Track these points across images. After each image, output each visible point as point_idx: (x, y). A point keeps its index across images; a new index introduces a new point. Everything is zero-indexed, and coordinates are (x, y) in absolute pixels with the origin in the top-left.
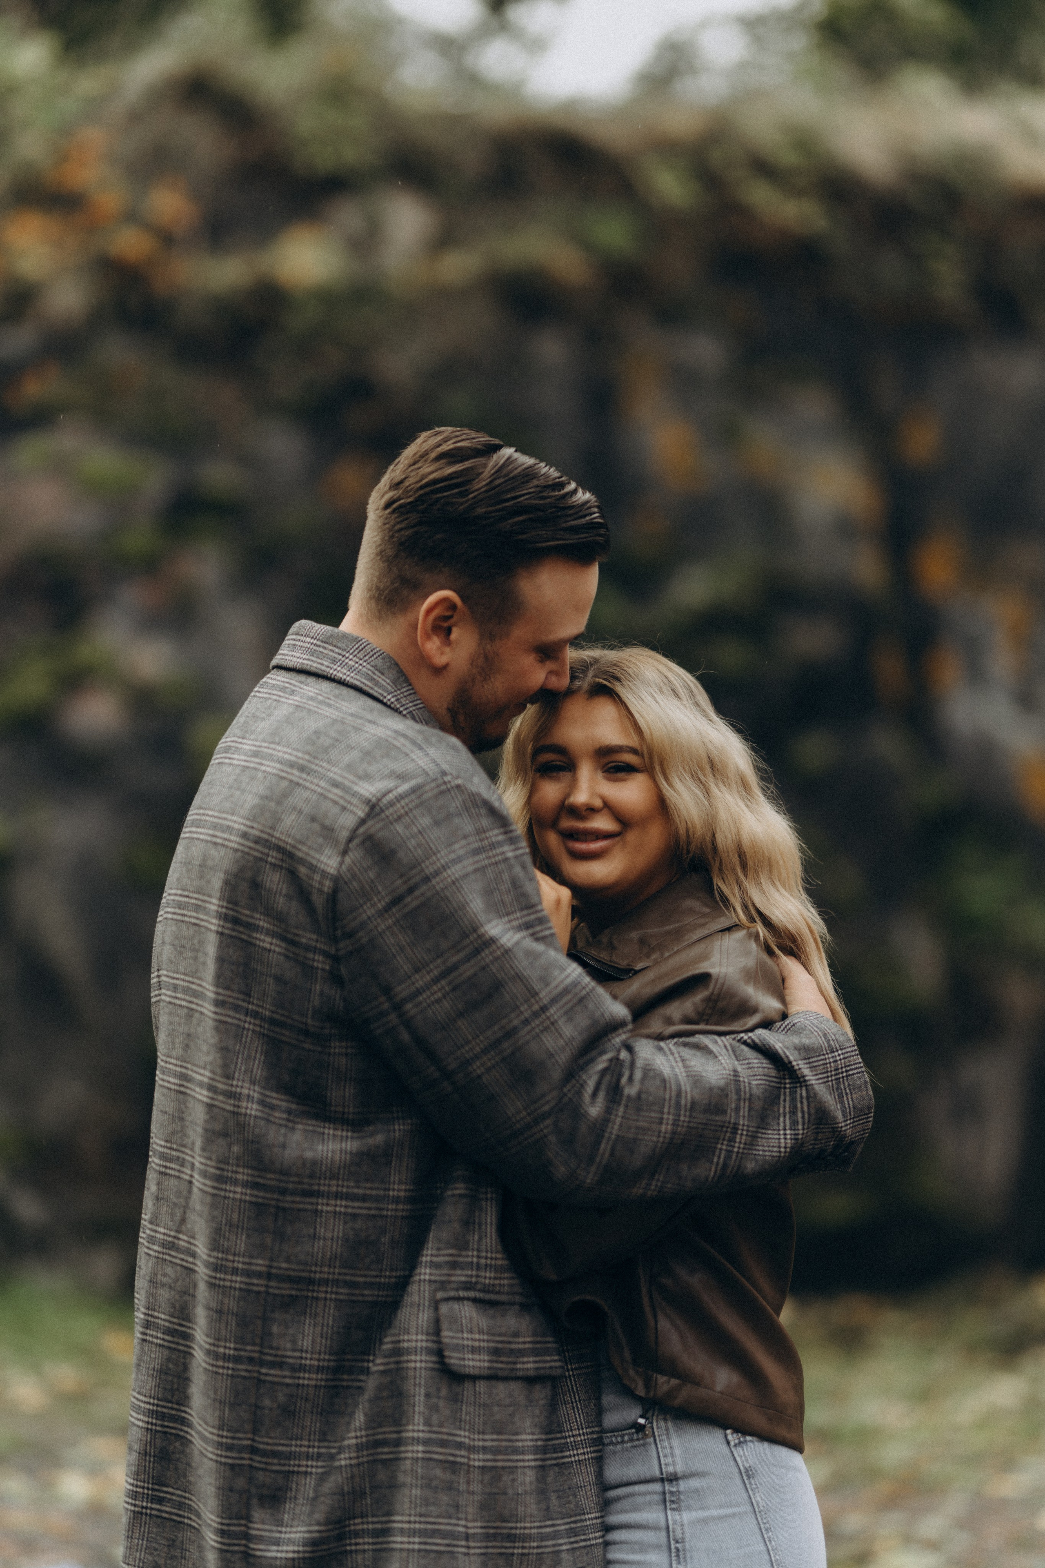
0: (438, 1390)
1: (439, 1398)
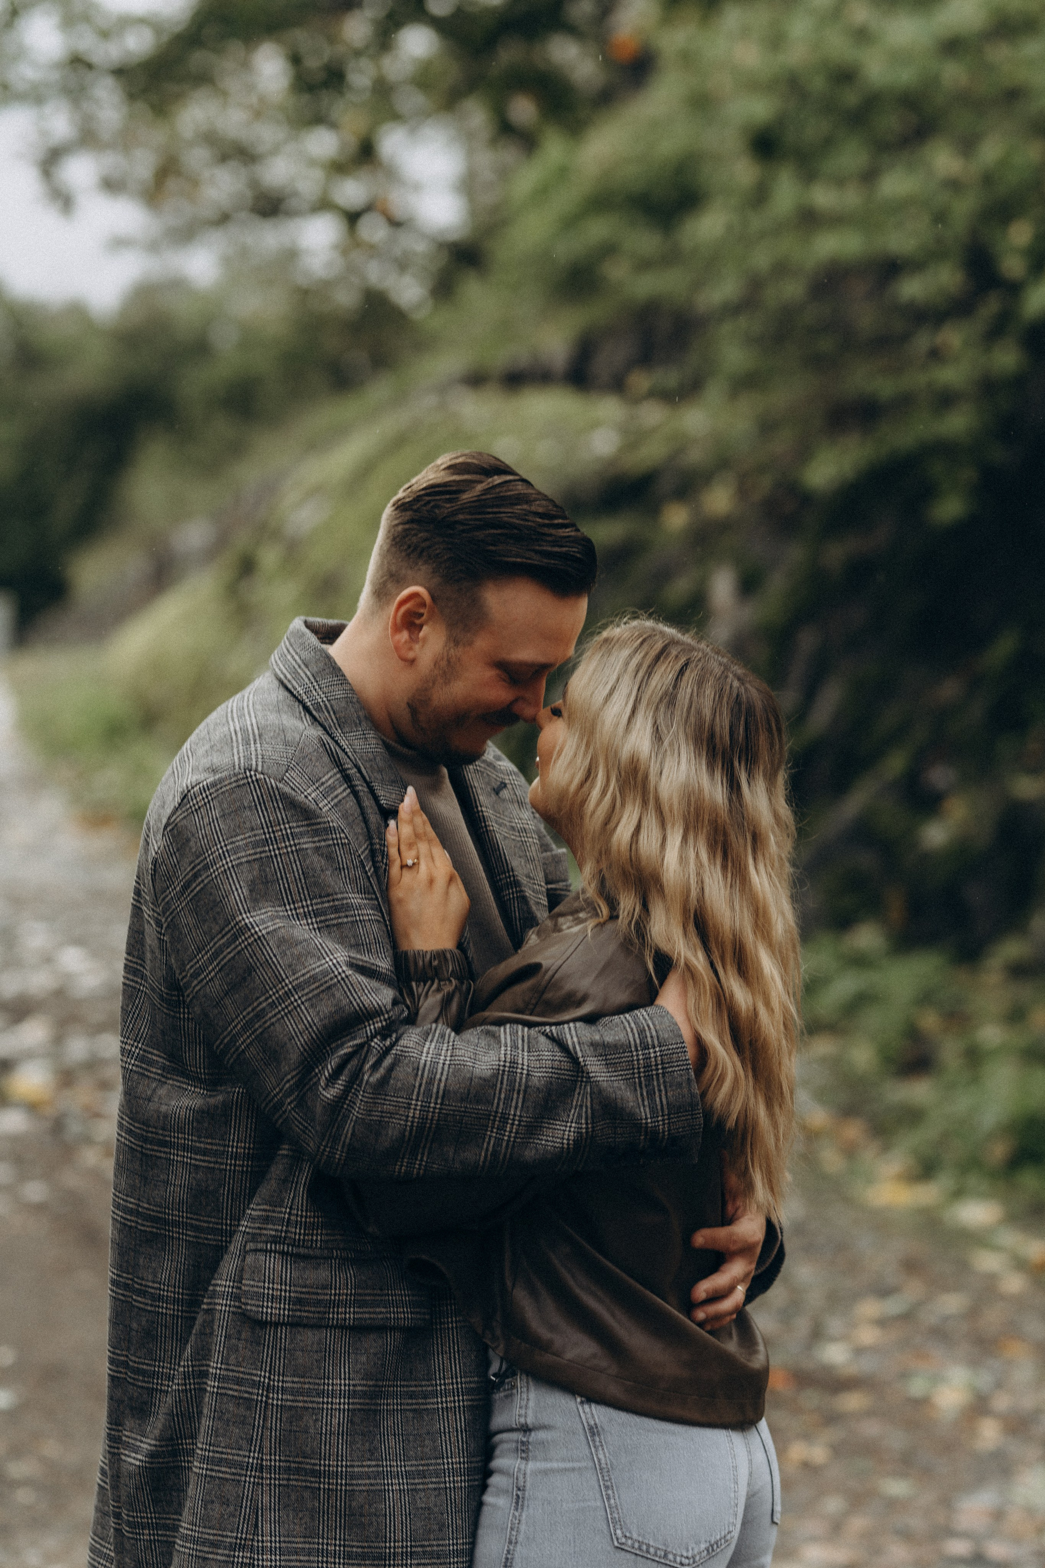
0: (239, 1332)
1: (239, 1339)
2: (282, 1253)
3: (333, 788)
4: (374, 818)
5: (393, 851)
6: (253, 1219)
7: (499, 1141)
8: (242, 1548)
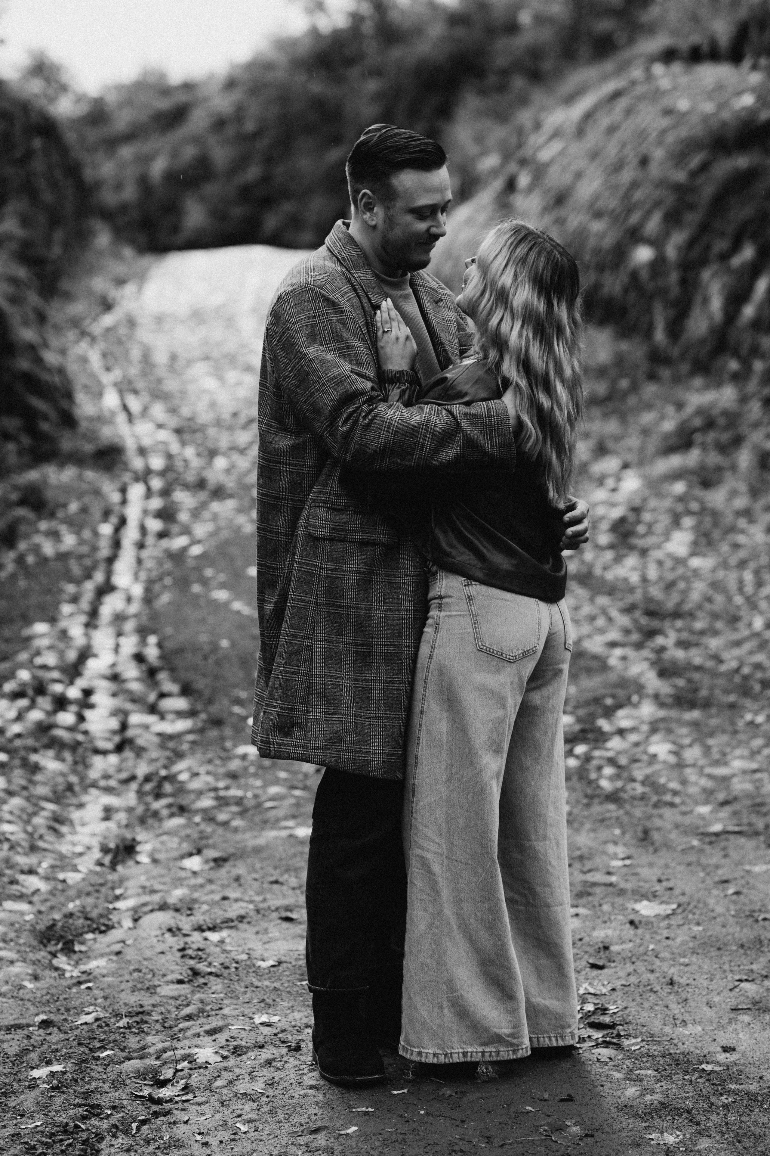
0: (308, 543)
1: (308, 546)
2: (327, 508)
3: (346, 293)
4: (368, 308)
5: (379, 324)
6: (314, 493)
7: (420, 455)
8: (308, 638)
